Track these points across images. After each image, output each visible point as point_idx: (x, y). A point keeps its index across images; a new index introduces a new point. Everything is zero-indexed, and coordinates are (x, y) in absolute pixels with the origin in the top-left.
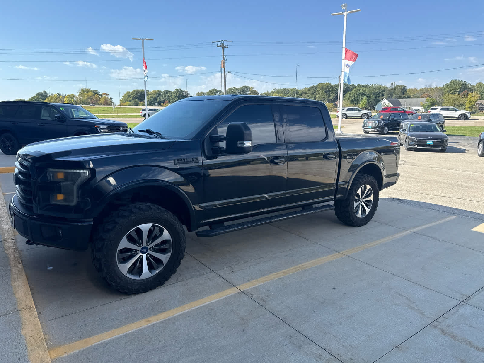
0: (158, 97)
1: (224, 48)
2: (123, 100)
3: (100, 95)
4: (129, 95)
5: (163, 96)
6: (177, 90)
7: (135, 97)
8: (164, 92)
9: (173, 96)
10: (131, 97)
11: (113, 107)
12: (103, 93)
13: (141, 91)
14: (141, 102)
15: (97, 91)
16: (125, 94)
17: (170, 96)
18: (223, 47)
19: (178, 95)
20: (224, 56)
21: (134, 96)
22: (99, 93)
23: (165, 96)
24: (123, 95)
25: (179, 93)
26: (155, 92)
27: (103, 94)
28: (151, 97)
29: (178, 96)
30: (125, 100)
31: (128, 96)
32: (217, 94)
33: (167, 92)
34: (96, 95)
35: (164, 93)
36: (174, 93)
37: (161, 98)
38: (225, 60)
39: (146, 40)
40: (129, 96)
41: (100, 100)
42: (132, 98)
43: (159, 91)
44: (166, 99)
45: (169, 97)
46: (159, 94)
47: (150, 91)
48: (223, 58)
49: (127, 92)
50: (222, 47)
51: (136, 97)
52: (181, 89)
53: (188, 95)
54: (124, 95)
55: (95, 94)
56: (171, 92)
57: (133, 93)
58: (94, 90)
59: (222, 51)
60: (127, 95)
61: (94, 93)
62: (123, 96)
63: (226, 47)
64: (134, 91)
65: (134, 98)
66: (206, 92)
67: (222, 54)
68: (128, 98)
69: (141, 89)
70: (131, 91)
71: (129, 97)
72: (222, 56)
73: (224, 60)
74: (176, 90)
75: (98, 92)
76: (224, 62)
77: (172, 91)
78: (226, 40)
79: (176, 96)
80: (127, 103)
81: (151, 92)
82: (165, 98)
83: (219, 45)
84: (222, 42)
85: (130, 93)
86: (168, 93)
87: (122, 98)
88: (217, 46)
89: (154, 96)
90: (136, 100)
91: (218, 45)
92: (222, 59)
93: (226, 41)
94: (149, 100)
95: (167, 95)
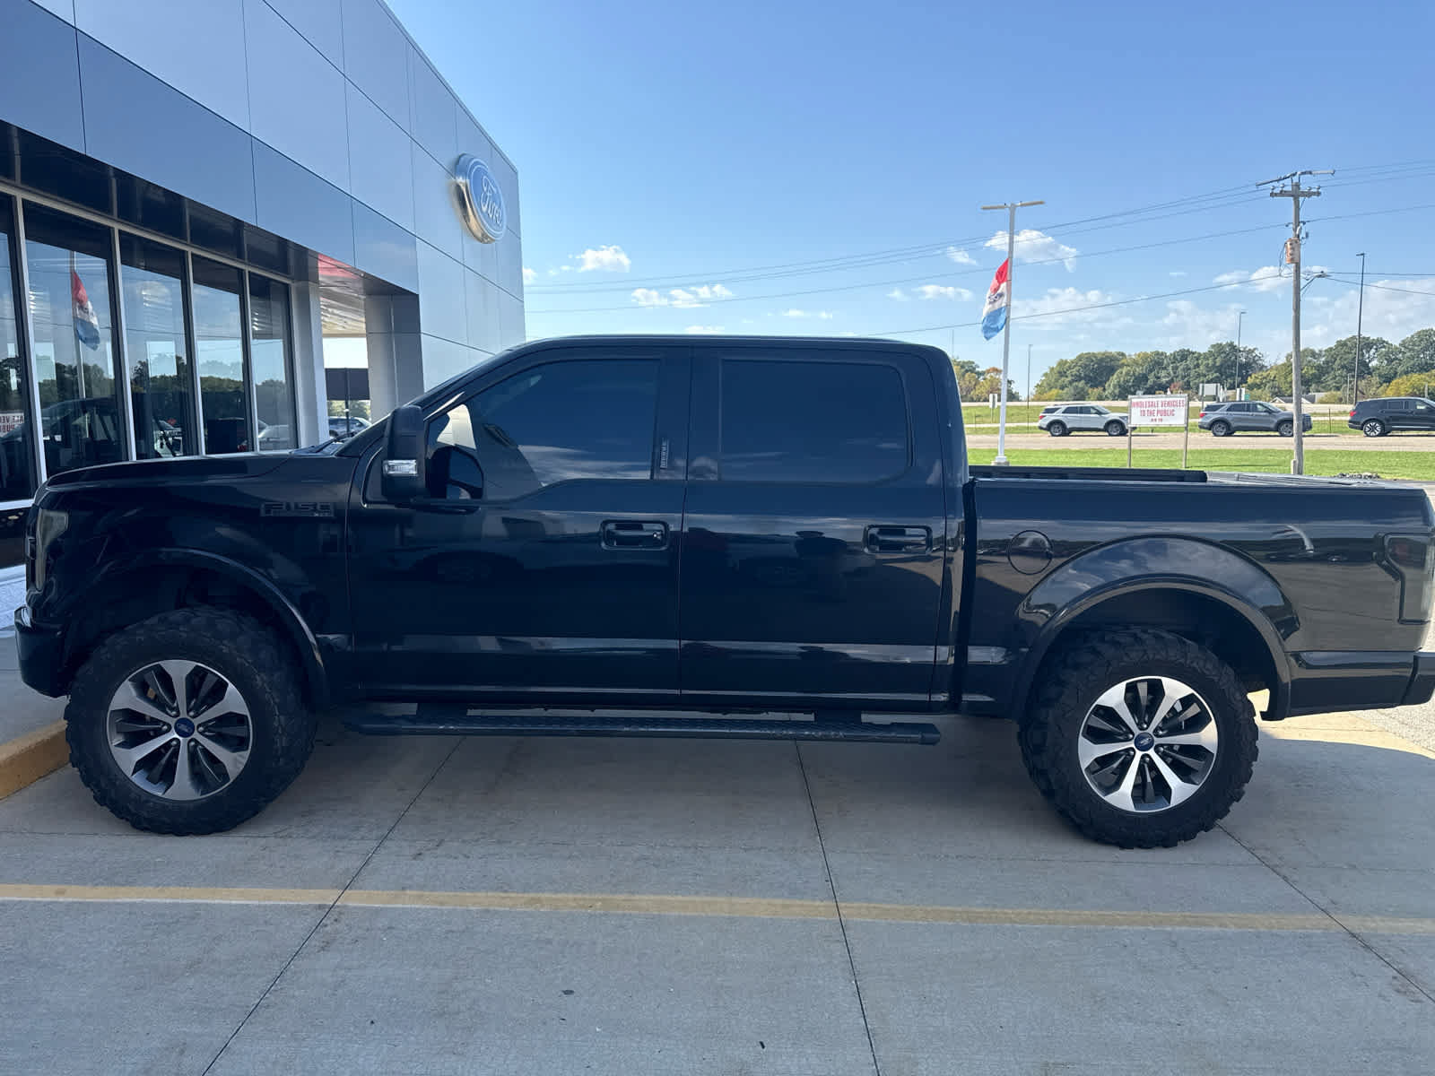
0: (1151, 371)
1: (1301, 199)
2: (1045, 384)
3: (979, 374)
4: (1062, 370)
5: (1170, 368)
6: (1219, 348)
7: (1079, 376)
8: (1174, 355)
9: (1201, 367)
10: (1067, 377)
11: (991, 406)
12: (988, 368)
13: (1099, 357)
14: (1095, 390)
15: (973, 363)
16: (1052, 369)
17: (1192, 366)
18: (1296, 194)
19: (1218, 364)
20: (1297, 222)
21: (1078, 371)
22: (977, 369)
23: (1177, 368)
24: (1044, 371)
25: (1223, 355)
26: (1145, 357)
27: (988, 371)
28: (1127, 374)
29: (1221, 365)
30: (1049, 385)
31: (1060, 372)
32: (1368, 352)
33: (1184, 355)
34: (967, 375)
35: (1174, 357)
36: (1206, 357)
37: (1163, 373)
38: (1303, 235)
39: (1022, 205)
40: (1062, 374)
41: (977, 387)
42: (1070, 379)
43: (1157, 353)
44: (1177, 377)
45: (1190, 369)
46: (1157, 362)
47: (1130, 355)
48: (1295, 230)
49: (1058, 360)
50: (1292, 196)
51: (1083, 375)
52: (1232, 343)
53: (1255, 362)
54: (1048, 371)
55: (967, 371)
56: (1196, 355)
57: (1075, 363)
58: (966, 360)
59: (1293, 208)
60: (1055, 371)
61: (963, 370)
62: (1046, 375)
63: (1314, 194)
64: (1080, 358)
65: (1078, 378)
66: (1324, 349)
67: (1292, 219)
68: (1057, 380)
69: (1103, 351)
70: (1071, 357)
71: (1062, 376)
72: (1291, 226)
73: (1298, 236)
74: (1213, 346)
75: (974, 365)
76: (1296, 242)
77: (1202, 352)
78: (1308, 170)
79: (1214, 365)
80: (1054, 392)
81: (1133, 357)
82: (1175, 373)
83: (1277, 191)
84: (1295, 179)
85: (1068, 365)
86: (1186, 359)
87: (1044, 378)
88: (1272, 195)
89: (1139, 370)
90: (1081, 384)
91: (1275, 191)
92: (1292, 235)
93: (1310, 173)
94: (1121, 383)
95: (1182, 366)
